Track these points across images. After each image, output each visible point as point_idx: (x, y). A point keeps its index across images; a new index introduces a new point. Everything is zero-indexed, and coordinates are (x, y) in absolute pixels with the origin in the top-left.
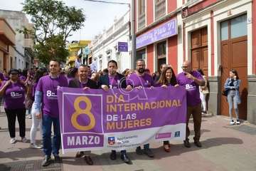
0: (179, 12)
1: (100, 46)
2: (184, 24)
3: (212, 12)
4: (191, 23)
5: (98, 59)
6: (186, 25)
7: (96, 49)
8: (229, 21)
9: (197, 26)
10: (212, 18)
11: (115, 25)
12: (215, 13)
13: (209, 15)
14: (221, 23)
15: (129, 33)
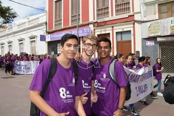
0: (91, 23)
1: (8, 35)
2: (94, 30)
3: (113, 27)
4: (99, 30)
5: (7, 44)
6: (96, 31)
8: (121, 33)
9: (103, 33)
10: (113, 30)
11: (29, 22)
12: (114, 28)
13: (111, 28)
14: (117, 33)
15: (45, 29)
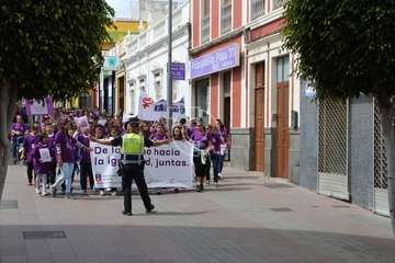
0: (243, 32)
1: (140, 55)
2: (247, 51)
3: (268, 44)
5: (138, 84)
7: (133, 60)
8: (283, 60)
10: (268, 52)
13: (266, 48)
14: (278, 59)
15: (188, 45)
